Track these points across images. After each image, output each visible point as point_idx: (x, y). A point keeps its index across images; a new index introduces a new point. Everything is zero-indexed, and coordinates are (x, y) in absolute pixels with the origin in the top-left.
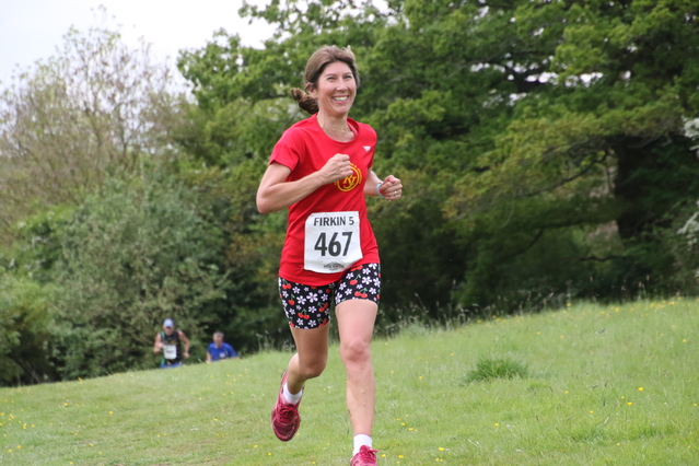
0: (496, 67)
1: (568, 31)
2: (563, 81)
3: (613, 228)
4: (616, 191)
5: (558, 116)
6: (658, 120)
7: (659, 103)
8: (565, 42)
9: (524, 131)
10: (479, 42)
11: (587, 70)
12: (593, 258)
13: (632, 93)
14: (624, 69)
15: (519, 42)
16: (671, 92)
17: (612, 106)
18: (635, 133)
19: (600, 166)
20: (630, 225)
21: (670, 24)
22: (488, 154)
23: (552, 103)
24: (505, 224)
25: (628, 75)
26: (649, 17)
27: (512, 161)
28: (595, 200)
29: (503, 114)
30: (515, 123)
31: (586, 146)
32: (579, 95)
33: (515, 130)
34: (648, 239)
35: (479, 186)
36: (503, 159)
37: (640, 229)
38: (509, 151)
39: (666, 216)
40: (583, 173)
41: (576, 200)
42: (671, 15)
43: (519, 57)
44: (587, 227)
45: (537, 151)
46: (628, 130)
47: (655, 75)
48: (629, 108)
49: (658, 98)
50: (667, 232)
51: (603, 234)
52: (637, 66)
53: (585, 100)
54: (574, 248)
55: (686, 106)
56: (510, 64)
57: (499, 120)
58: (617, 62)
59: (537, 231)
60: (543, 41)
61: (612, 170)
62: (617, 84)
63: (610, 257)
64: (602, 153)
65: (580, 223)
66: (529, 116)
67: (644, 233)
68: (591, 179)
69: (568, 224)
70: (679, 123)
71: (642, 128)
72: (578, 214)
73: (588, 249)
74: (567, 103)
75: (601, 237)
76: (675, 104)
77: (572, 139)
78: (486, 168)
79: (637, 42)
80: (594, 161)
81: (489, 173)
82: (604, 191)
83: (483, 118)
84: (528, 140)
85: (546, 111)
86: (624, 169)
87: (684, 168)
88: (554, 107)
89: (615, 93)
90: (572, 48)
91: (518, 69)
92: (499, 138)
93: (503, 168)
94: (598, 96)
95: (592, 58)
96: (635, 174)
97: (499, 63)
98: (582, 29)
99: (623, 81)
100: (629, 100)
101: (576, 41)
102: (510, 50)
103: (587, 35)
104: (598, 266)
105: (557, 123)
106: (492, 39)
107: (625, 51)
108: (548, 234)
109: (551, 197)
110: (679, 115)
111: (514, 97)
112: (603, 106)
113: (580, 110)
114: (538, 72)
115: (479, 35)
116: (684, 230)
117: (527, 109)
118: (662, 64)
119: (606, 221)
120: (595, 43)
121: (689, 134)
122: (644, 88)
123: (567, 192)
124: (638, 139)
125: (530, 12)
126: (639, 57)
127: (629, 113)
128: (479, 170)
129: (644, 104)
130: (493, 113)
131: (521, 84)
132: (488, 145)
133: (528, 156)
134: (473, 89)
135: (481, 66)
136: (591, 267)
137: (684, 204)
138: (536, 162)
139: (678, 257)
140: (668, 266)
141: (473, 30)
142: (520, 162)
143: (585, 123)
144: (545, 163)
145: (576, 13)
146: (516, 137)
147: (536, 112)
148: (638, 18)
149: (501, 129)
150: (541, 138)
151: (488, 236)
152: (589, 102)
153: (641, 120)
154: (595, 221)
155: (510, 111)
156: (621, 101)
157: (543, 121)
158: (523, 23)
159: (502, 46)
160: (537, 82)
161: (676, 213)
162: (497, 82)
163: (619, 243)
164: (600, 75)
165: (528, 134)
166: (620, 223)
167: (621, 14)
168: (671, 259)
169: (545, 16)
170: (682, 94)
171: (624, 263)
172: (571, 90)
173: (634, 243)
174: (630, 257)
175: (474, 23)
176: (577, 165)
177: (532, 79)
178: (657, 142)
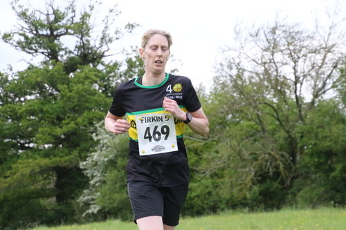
0: (13, 141)
1: (40, 130)
2: (38, 147)
3: (54, 199)
4: (56, 186)
5: (36, 159)
6: (71, 162)
7: (71, 156)
8: (39, 133)
9: (23, 164)
10: (7, 132)
11: (47, 143)
12: (47, 210)
13: (62, 152)
14: (60, 144)
15: (22, 132)
16: (76, 153)
17: (55, 156)
18: (63, 166)
19: (50, 177)
21: (76, 129)
22: (9, 172)
23: (34, 154)
24: (15, 197)
25: (61, 146)
26: (68, 126)
27: (18, 174)
28: (48, 189)
29: (16, 157)
30: (20, 161)
31: (46, 170)
32: (44, 152)
33: (20, 163)
34: (66, 203)
35: (5, 183)
36: (15, 173)
37: (64, 200)
38: (18, 170)
39: (73, 195)
40: (45, 179)
41: (42, 189)
42: (76, 126)
43: (22, 138)
44: (45, 198)
45: (28, 171)
46: (60, 165)
47: (70, 146)
48: (61, 157)
49: (71, 154)
50: (73, 201)
51: (51, 201)
52: (64, 143)
53: (46, 154)
54: (40, 206)
55: (81, 157)
56: (19, 140)
57: (14, 159)
58: (57, 141)
59: (27, 200)
60: (31, 132)
61: (55, 178)
62: (57, 149)
63: (53, 209)
64: (51, 173)
65: (43, 197)
66: (25, 159)
67: (65, 201)
68: (47, 181)
69: (38, 197)
70: (78, 163)
71: (65, 164)
72: (42, 194)
73: (45, 206)
74: (39, 154)
75: (50, 202)
76: (77, 156)
77: (40, 167)
78: (9, 176)
79: (64, 135)
80: (48, 175)
81: (10, 178)
82: (52, 186)
83: (8, 158)
84: (25, 167)
85: (32, 157)
86: (59, 178)
87: (79, 179)
88: (34, 156)
89: (56, 152)
90: (41, 135)
91: (22, 142)
92: (14, 166)
93: (15, 177)
94: (50, 152)
95: (48, 139)
96: (62, 180)
97: (15, 139)
98: (45, 129)
99: (59, 148)
100: (61, 154)
101: (43, 133)
102: (19, 135)
103: (47, 131)
104: (48, 213)
105: (36, 161)
106: (12, 131)
107: (60, 138)
108: (31, 201)
109: (33, 187)
110: (78, 160)
111: (20, 151)
112: (52, 156)
113: (44, 157)
114: (29, 143)
115: (7, 129)
116: (78, 201)
118: (73, 143)
119: (52, 197)
120: (49, 134)
121: (81, 167)
122: (66, 151)
123: (38, 186)
124: (64, 168)
125: (26, 122)
126: (64, 140)
127: (61, 159)
128: (6, 177)
129: (67, 156)
130: (12, 157)
131: (22, 147)
132: (10, 168)
133: (24, 173)
134: (5, 148)
135: (8, 140)
136: (46, 213)
137: (79, 191)
138: (27, 175)
139: (76, 210)
140: (73, 213)
141: (5, 127)
142: (22, 175)
143: (45, 162)
144: (30, 175)
145: (43, 124)
146: (20, 166)
147: (28, 157)
148: (64, 127)
149: (14, 163)
150: (30, 166)
151: (8, 201)
152: (47, 154)
153: (65, 162)
154: (48, 196)
155: (18, 157)
156: (58, 155)
157: (30, 160)
158: (24, 126)
159: (16, 133)
160: (29, 147)
161: (76, 195)
162: (14, 146)
163: (56, 204)
164: (51, 145)
165: (25, 165)
166: (57, 198)
167: (58, 125)
168: (74, 211)
169: (32, 124)
170: (79, 153)
171: (58, 212)
172: (41, 150)
173: (61, 205)
174: (60, 210)
175: (6, 125)
176: (42, 176)
177: (27, 145)
178: (71, 169)
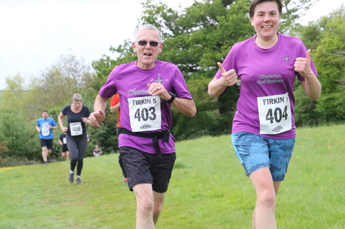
20: (223, 110)
117: (193, 77)
